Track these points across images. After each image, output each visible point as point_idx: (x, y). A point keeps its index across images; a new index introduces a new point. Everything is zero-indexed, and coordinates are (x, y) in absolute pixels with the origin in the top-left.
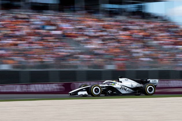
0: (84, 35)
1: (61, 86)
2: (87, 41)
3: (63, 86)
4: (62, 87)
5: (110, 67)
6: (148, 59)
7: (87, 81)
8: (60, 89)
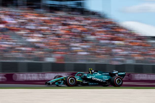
0: (25, 28)
1: (3, 76)
2: (29, 35)
3: (5, 76)
4: (4, 78)
5: (50, 60)
6: (85, 53)
7: (27, 72)
8: (2, 79)
